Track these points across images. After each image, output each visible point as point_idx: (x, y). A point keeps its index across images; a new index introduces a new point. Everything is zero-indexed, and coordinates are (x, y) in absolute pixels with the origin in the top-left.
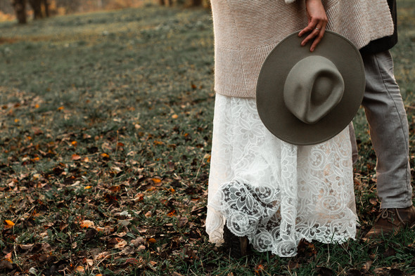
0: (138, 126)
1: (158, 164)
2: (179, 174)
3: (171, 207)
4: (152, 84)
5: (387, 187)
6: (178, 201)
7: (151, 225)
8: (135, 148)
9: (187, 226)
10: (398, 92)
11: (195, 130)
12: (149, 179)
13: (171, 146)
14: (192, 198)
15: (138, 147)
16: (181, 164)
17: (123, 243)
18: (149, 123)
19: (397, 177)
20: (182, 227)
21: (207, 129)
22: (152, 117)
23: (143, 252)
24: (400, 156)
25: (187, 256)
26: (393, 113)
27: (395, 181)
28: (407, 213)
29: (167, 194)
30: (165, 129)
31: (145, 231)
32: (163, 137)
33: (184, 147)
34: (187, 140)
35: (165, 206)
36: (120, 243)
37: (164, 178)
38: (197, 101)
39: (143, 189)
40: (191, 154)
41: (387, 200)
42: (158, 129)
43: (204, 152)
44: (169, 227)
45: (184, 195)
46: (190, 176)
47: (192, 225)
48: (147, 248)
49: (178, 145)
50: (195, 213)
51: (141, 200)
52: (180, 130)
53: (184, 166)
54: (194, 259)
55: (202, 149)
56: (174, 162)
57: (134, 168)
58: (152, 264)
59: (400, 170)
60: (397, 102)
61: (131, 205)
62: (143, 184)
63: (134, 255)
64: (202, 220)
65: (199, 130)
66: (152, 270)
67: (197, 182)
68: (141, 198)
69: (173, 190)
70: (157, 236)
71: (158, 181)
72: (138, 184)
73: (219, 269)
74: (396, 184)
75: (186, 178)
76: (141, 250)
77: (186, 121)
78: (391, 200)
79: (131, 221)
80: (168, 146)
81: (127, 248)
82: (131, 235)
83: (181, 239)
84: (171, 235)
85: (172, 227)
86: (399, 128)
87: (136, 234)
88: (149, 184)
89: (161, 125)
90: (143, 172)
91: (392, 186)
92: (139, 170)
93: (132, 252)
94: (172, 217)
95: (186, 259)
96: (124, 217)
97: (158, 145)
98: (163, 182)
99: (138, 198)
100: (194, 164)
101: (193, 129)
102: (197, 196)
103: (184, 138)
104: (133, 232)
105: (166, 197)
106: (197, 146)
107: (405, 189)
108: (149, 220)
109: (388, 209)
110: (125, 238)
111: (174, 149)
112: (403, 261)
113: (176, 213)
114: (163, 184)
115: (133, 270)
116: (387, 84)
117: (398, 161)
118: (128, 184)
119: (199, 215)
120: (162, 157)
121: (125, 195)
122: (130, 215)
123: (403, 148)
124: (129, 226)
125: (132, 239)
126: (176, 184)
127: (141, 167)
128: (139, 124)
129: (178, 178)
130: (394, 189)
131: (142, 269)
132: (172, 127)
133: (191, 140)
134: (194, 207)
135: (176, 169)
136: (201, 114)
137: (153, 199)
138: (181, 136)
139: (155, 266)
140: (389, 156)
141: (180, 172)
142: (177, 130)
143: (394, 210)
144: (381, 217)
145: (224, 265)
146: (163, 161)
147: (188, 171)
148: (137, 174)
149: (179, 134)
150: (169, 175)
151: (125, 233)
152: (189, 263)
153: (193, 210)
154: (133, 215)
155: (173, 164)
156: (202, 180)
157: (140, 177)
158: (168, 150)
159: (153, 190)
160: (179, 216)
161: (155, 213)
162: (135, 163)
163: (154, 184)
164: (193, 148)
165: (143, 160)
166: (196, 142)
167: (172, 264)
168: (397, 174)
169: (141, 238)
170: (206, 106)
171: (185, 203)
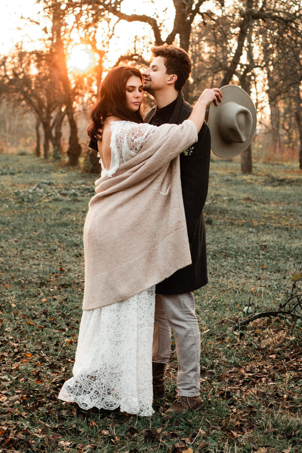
0: (14, 305)
1: (29, 342)
2: (45, 352)
3: (38, 376)
4: (25, 260)
5: (182, 382)
6: (43, 373)
7: (24, 388)
8: (11, 325)
9: (49, 392)
10: (195, 322)
11: (59, 315)
12: (23, 353)
13: (40, 327)
14: (53, 372)
15: (14, 324)
16: (47, 344)
17: (5, 398)
18: (23, 303)
19: (189, 377)
20: (45, 392)
21: (69, 315)
22: (25, 298)
23: (18, 405)
24: (193, 363)
25: (47, 411)
26: (190, 335)
27: (188, 379)
28: (194, 400)
29: (35, 366)
30: (36, 311)
31: (19, 392)
32: (34, 318)
33: (50, 329)
34: (53, 324)
35: (34, 375)
36: (3, 398)
37: (34, 353)
38: (63, 286)
39: (18, 360)
40: (55, 336)
41: (182, 391)
42: (30, 310)
43: (65, 336)
44: (36, 390)
45: (48, 369)
46: (53, 355)
47: (52, 391)
48: (21, 404)
49: (45, 327)
50: (55, 383)
51: (17, 369)
52: (48, 314)
53: (49, 346)
54: (52, 413)
55: (64, 333)
56: (42, 341)
57: (11, 342)
58: (24, 414)
59: (192, 372)
60: (194, 328)
61: (10, 372)
62: (18, 357)
63: (12, 407)
64: (59, 389)
65: (63, 316)
66: (24, 418)
67: (58, 360)
68: (17, 367)
69: (40, 364)
70: (28, 397)
71: (29, 356)
72: (14, 357)
73: (67, 421)
74: (188, 381)
75: (50, 356)
76: (17, 404)
77: (53, 306)
78: (184, 391)
79: (10, 384)
80: (37, 327)
81: (8, 402)
82: (10, 393)
83: (44, 399)
84: (37, 396)
85: (38, 391)
86: (193, 345)
87: (14, 393)
88: (22, 357)
89: (33, 307)
90: (18, 347)
91: (186, 382)
92: (16, 345)
93: (11, 405)
94: (38, 384)
95: (46, 413)
96: (6, 381)
97: (30, 325)
98: (33, 357)
99: (15, 367)
100: (57, 345)
101: (58, 314)
102: (57, 371)
103: (50, 322)
104: (11, 391)
105: (34, 369)
106: (60, 330)
107: (194, 385)
108: (23, 384)
109: (182, 397)
110: (6, 395)
111: (43, 331)
112: (182, 430)
113: (42, 382)
114: (33, 358)
115: (12, 416)
116: (188, 316)
117: (190, 366)
118: (7, 355)
119: (58, 385)
120: (33, 336)
121: (4, 363)
122: (9, 379)
123: (195, 358)
124: (9, 387)
125: (10, 396)
126: (42, 360)
127: (17, 343)
128: (15, 304)
129: (44, 355)
130: (187, 384)
131: (18, 416)
132: (41, 309)
133: (56, 324)
134: (54, 379)
135: (43, 348)
136: (66, 300)
137: (26, 369)
138: (48, 319)
139: (26, 415)
140: (185, 362)
141: (46, 350)
142: (45, 313)
143: (185, 397)
144: (176, 401)
145: (71, 420)
146: (33, 339)
147: (51, 351)
148: (14, 348)
149: (46, 317)
150: (37, 352)
151: (6, 392)
152: (48, 416)
153: (53, 381)
154: (11, 380)
155: (40, 343)
156: (62, 359)
157: (16, 350)
158: (37, 330)
159: (25, 362)
160: (44, 384)
161: (27, 380)
162: (11, 338)
163: (26, 357)
164: (57, 331)
165: (18, 336)
166: (60, 326)
167: (37, 415)
168: (189, 374)
169: (17, 396)
170: (70, 292)
171: (49, 375)
